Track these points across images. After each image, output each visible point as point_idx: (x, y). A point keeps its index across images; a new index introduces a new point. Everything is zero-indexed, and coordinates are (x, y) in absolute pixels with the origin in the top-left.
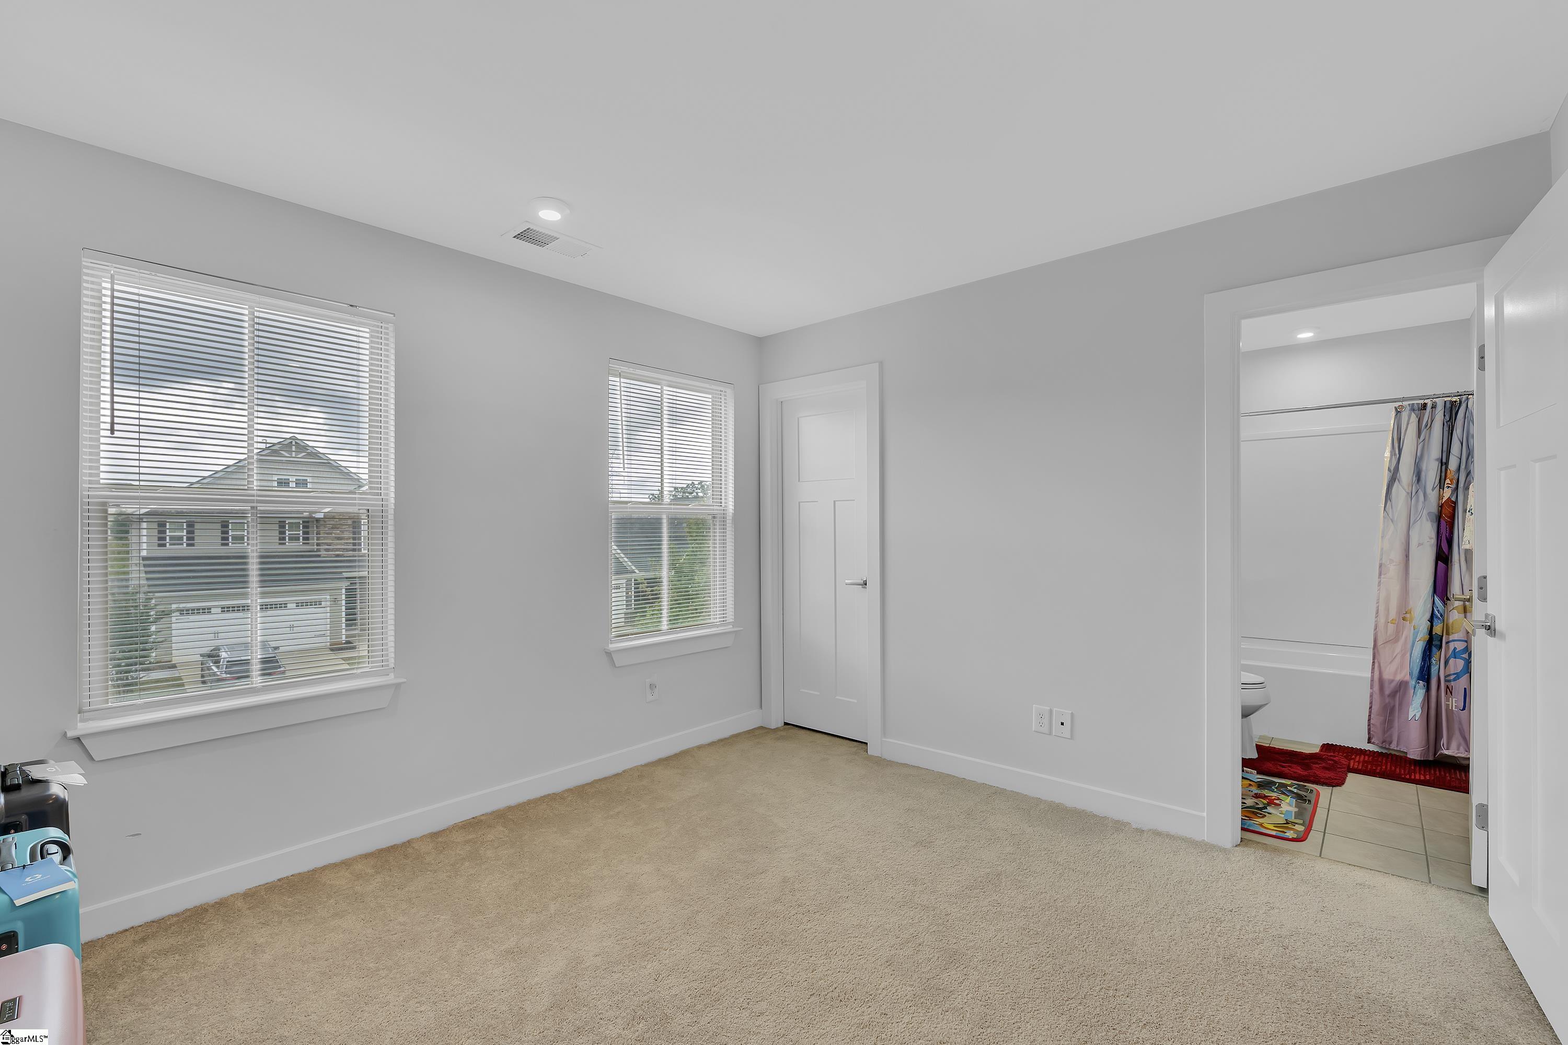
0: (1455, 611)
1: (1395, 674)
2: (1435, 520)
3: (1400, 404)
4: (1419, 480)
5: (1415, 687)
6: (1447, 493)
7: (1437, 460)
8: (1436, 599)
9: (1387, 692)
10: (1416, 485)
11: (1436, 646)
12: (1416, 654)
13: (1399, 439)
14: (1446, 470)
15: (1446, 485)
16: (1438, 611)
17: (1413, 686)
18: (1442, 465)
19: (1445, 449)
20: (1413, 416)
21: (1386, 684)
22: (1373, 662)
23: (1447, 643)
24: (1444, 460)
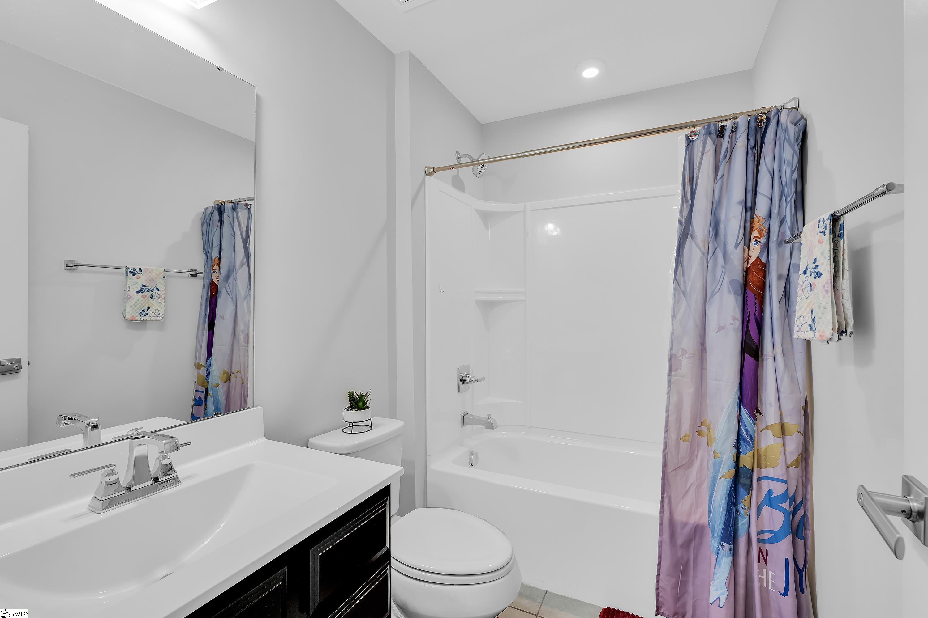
0: (769, 433)
1: (689, 514)
2: (740, 292)
3: (693, 129)
4: (716, 235)
5: (718, 553)
6: (755, 251)
7: (740, 203)
8: (744, 412)
9: (680, 540)
10: (713, 242)
11: (744, 486)
12: (718, 498)
13: (692, 179)
14: (752, 218)
15: (753, 240)
16: (747, 431)
17: (715, 550)
18: (746, 211)
19: (750, 187)
20: (709, 142)
21: (678, 530)
22: (663, 498)
23: (759, 479)
24: (749, 204)
